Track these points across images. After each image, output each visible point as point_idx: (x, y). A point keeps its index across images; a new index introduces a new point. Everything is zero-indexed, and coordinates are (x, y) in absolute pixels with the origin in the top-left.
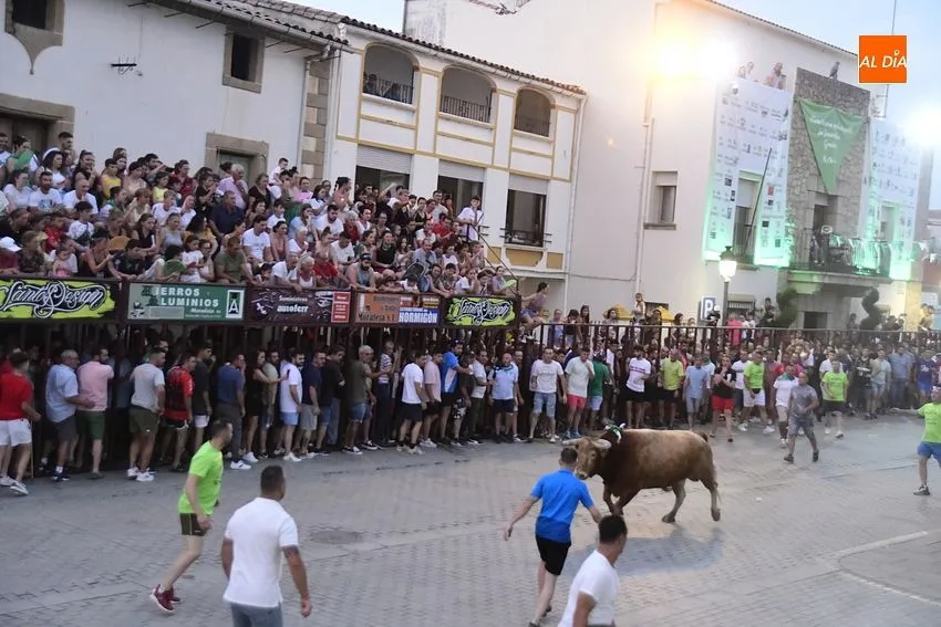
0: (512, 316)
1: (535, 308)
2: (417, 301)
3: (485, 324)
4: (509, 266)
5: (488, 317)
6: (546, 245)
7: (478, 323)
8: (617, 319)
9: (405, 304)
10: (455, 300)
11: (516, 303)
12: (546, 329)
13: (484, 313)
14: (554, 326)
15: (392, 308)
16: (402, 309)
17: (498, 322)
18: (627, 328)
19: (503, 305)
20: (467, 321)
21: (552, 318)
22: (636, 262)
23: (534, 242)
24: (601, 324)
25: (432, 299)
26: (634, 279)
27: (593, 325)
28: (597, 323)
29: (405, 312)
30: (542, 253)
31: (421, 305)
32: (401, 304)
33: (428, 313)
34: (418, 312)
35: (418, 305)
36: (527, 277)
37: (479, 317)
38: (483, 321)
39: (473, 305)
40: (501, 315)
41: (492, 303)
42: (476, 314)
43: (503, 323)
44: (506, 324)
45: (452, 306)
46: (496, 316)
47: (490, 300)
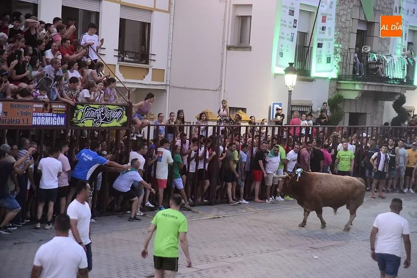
0: (125, 119)
1: (142, 112)
2: (47, 107)
3: (104, 125)
4: (122, 79)
5: (105, 120)
6: (152, 63)
7: (98, 125)
8: (207, 120)
9: (38, 110)
10: (79, 107)
11: (128, 109)
12: (152, 129)
13: (103, 117)
14: (158, 126)
15: (26, 114)
16: (35, 114)
17: (114, 123)
18: (214, 127)
19: (118, 110)
20: (89, 123)
21: (156, 120)
22: (221, 76)
23: (141, 61)
24: (195, 124)
25: (59, 106)
26: (220, 89)
27: (188, 126)
28: (192, 124)
29: (37, 117)
30: (148, 69)
31: (51, 111)
32: (34, 110)
33: (57, 117)
34: (48, 117)
35: (48, 111)
36: (137, 88)
37: (98, 120)
38: (102, 123)
39: (93, 110)
40: (116, 118)
41: (109, 109)
42: (96, 118)
43: (118, 124)
44: (120, 125)
45: (76, 111)
46: (112, 119)
47: (107, 106)
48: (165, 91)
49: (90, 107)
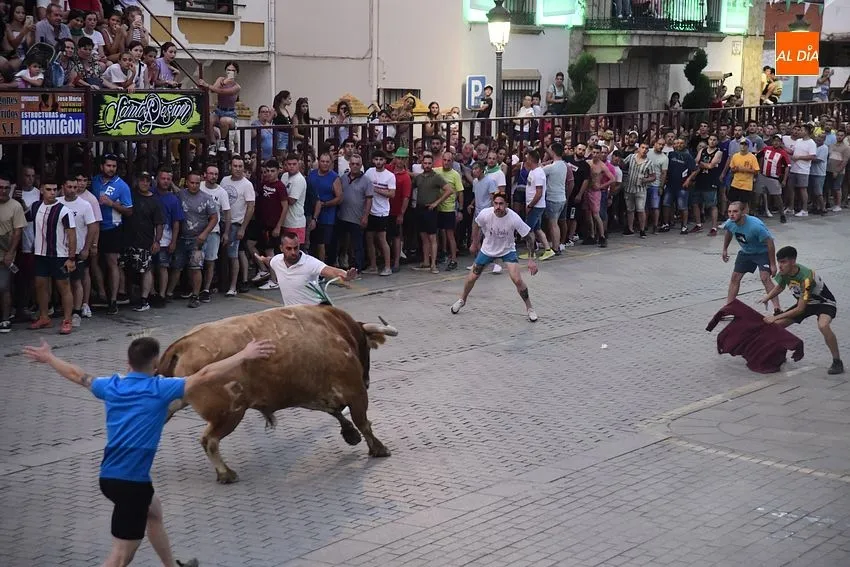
0: (196, 118)
2: (46, 97)
3: (157, 132)
4: (187, 45)
5: (160, 121)
6: (239, 12)
7: (146, 131)
8: (350, 114)
9: (29, 107)
10: (108, 98)
11: (201, 98)
12: (248, 134)
13: (154, 116)
14: (259, 129)
15: (10, 115)
16: (24, 115)
17: (177, 127)
18: (364, 127)
19: (182, 103)
20: (129, 129)
21: (255, 118)
22: (371, 30)
23: (219, 8)
24: (327, 123)
25: (71, 99)
26: (369, 56)
27: (316, 126)
28: (321, 123)
29: (30, 119)
30: (233, 23)
31: (55, 108)
32: (23, 106)
33: (67, 119)
34: (51, 119)
35: (50, 108)
36: (214, 61)
37: (146, 122)
38: (154, 127)
39: (135, 104)
40: (179, 118)
41: (165, 100)
42: (142, 118)
43: (184, 129)
44: (188, 131)
45: (104, 107)
46: (172, 119)
47: (161, 96)
48: (267, 63)
49: (129, 99)
